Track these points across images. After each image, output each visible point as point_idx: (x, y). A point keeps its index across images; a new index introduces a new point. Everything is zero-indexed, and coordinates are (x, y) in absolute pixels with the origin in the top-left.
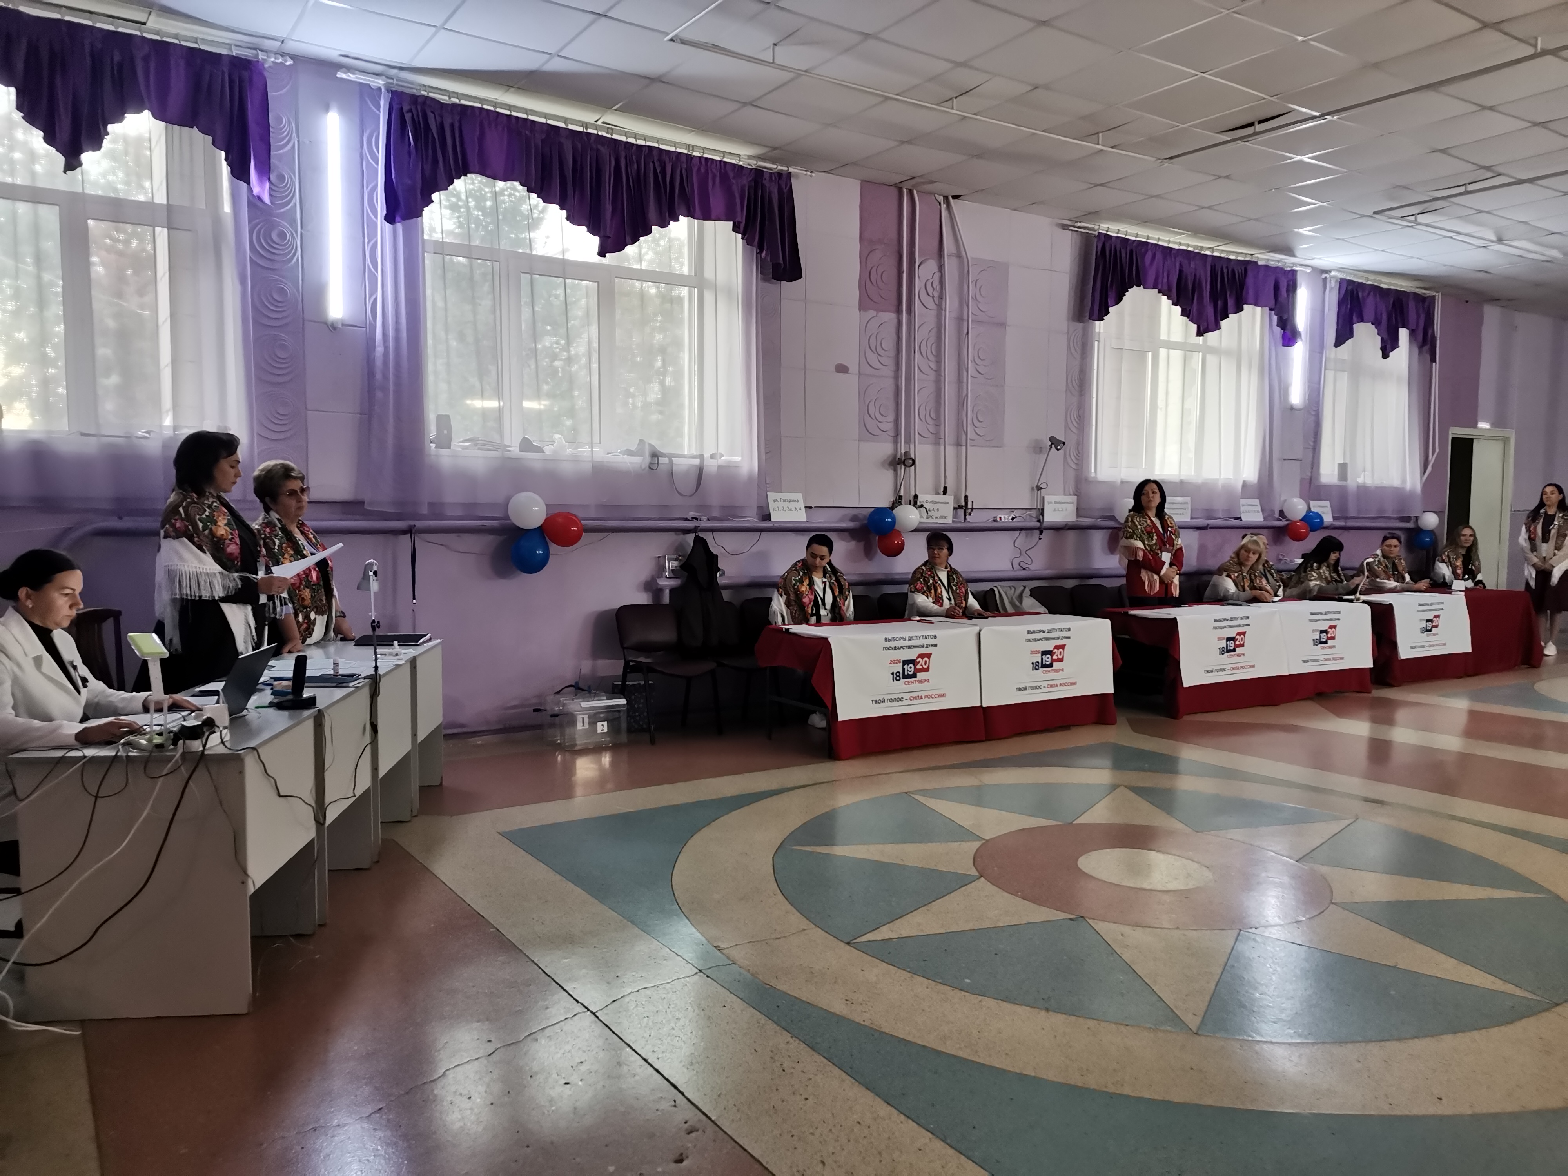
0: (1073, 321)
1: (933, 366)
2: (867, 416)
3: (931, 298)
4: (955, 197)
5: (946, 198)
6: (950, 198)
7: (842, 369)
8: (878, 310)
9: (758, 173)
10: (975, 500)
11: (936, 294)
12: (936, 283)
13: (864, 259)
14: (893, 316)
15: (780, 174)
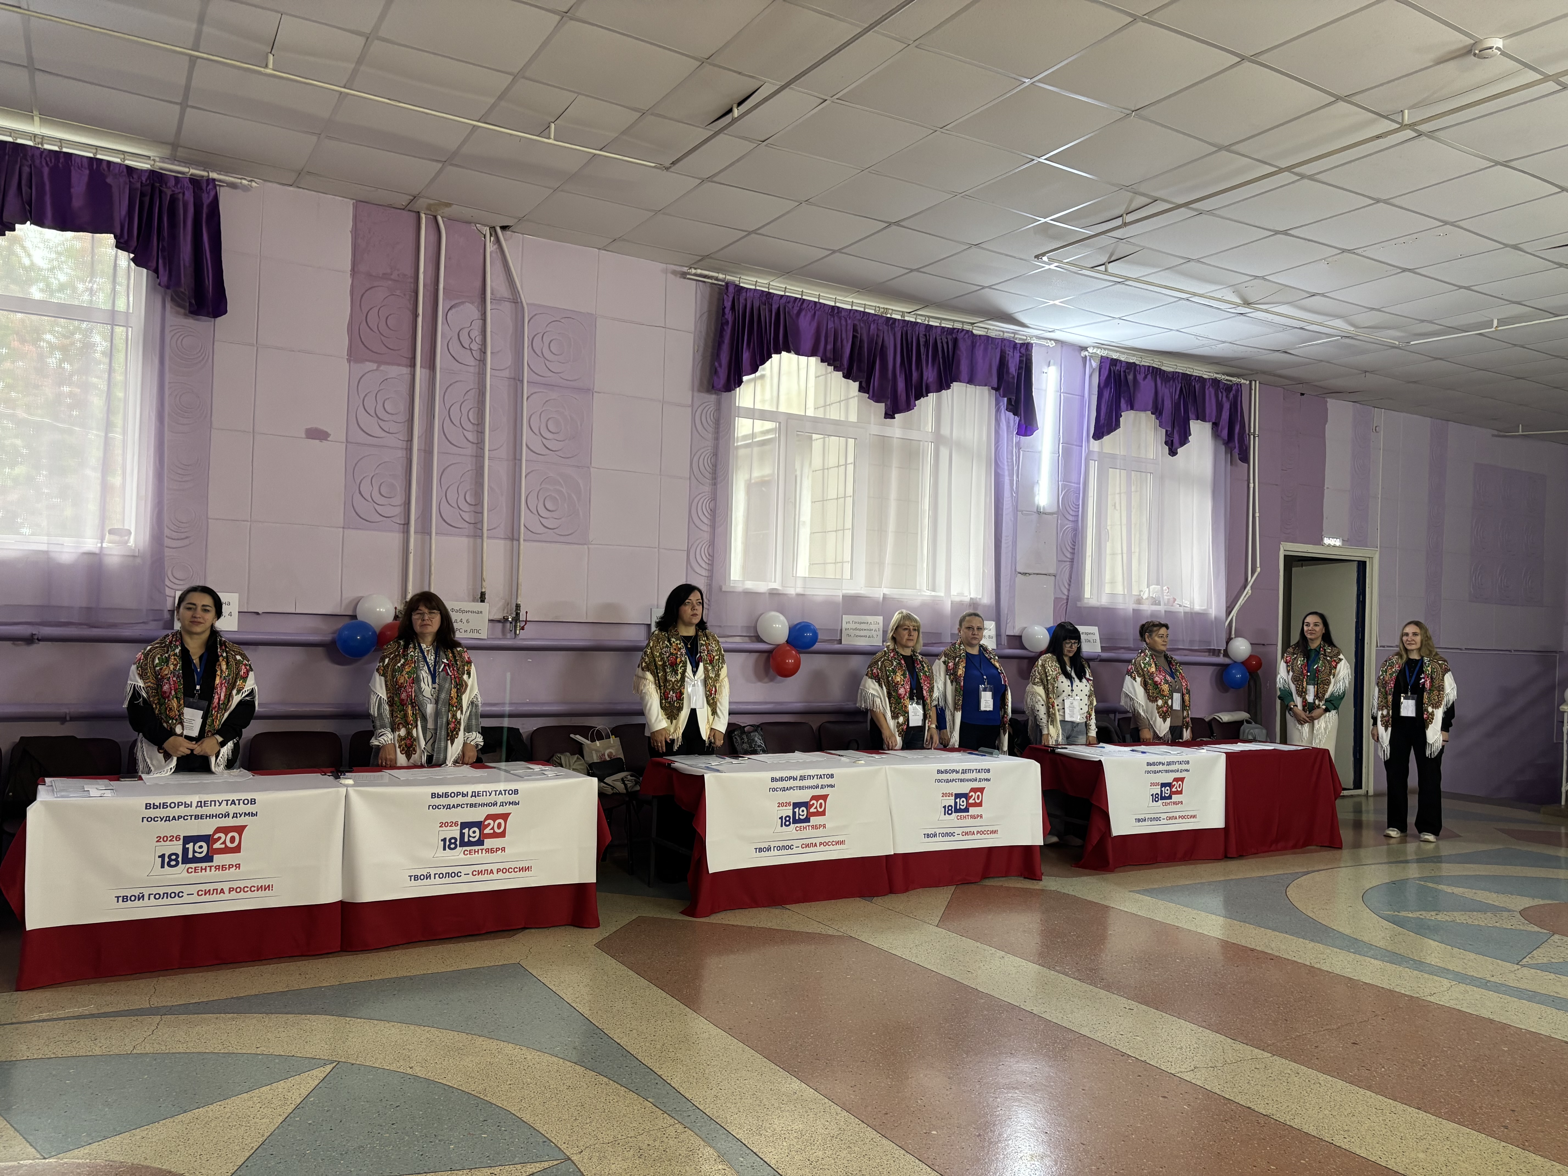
0: (699, 391)
1: (471, 436)
2: (357, 496)
3: (469, 352)
4: (503, 228)
5: (492, 229)
6: (498, 230)
7: (317, 434)
8: (380, 363)
9: (155, 177)
10: (530, 610)
11: (475, 347)
12: (476, 333)
13: (358, 297)
14: (405, 371)
15: (195, 181)
